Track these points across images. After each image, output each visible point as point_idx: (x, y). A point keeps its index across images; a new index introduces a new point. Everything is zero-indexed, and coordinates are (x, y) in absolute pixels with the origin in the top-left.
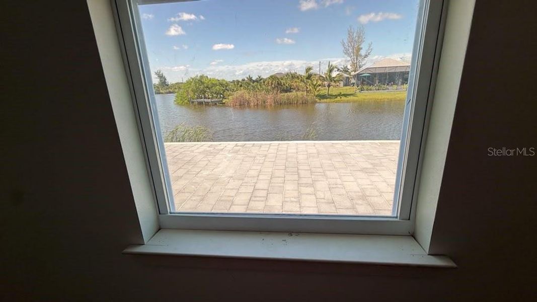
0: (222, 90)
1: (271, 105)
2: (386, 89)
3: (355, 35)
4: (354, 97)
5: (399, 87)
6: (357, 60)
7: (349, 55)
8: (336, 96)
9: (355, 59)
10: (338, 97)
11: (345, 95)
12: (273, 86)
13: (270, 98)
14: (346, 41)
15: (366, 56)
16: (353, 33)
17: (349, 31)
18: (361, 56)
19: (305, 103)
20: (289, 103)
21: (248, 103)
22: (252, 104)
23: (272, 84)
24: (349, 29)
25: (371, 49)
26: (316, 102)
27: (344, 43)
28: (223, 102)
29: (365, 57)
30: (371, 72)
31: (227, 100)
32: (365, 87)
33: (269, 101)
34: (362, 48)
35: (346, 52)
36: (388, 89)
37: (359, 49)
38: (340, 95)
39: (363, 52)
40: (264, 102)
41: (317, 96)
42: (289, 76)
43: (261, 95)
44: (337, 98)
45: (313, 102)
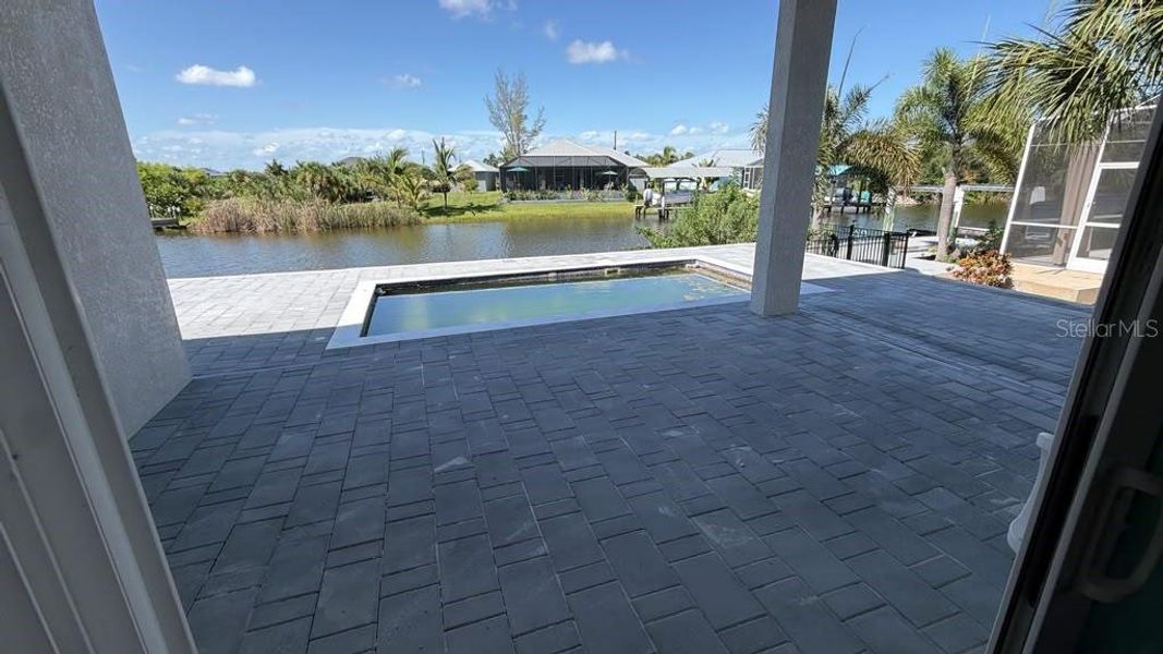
0: (180, 194)
1: (309, 230)
2: (555, 198)
3: (509, 88)
4: (495, 213)
5: (577, 194)
6: (519, 140)
7: (501, 127)
8: (462, 210)
9: (515, 137)
10: (467, 212)
11: (480, 209)
12: (317, 187)
13: (305, 214)
14: (493, 98)
15: (535, 133)
16: (507, 84)
17: (497, 79)
18: (525, 131)
19: (392, 225)
20: (354, 226)
21: (251, 226)
22: (261, 229)
23: (313, 183)
24: (498, 76)
25: (544, 121)
26: (418, 223)
27: (490, 102)
28: (181, 223)
29: (533, 135)
30: (527, 165)
31: (193, 220)
32: (518, 194)
33: (303, 220)
34: (525, 117)
35: (497, 122)
36: (559, 197)
37: (521, 118)
38: (471, 208)
39: (528, 125)
40: (293, 224)
41: (420, 210)
42: (362, 164)
43: (284, 208)
44: (463, 213)
45: (409, 224)
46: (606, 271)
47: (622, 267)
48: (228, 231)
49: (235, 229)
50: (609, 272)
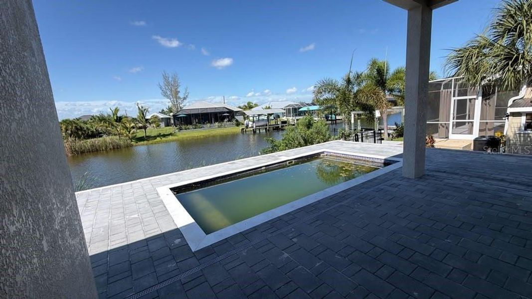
2: (201, 127)
3: (170, 79)
4: (173, 137)
5: (212, 125)
6: (177, 102)
7: (168, 97)
8: (155, 137)
9: (175, 101)
10: (158, 138)
11: (164, 136)
12: (69, 132)
14: (162, 84)
15: (185, 99)
16: (169, 78)
17: (164, 76)
18: (180, 98)
19: (117, 148)
23: (67, 130)
24: (164, 74)
25: (188, 93)
26: (132, 146)
30: (187, 113)
32: (183, 127)
34: (179, 92)
35: (165, 95)
36: (204, 127)
37: (177, 92)
38: (159, 136)
39: (181, 95)
41: (131, 139)
42: (95, 119)
44: (156, 139)
45: (127, 147)
47: (295, 159)
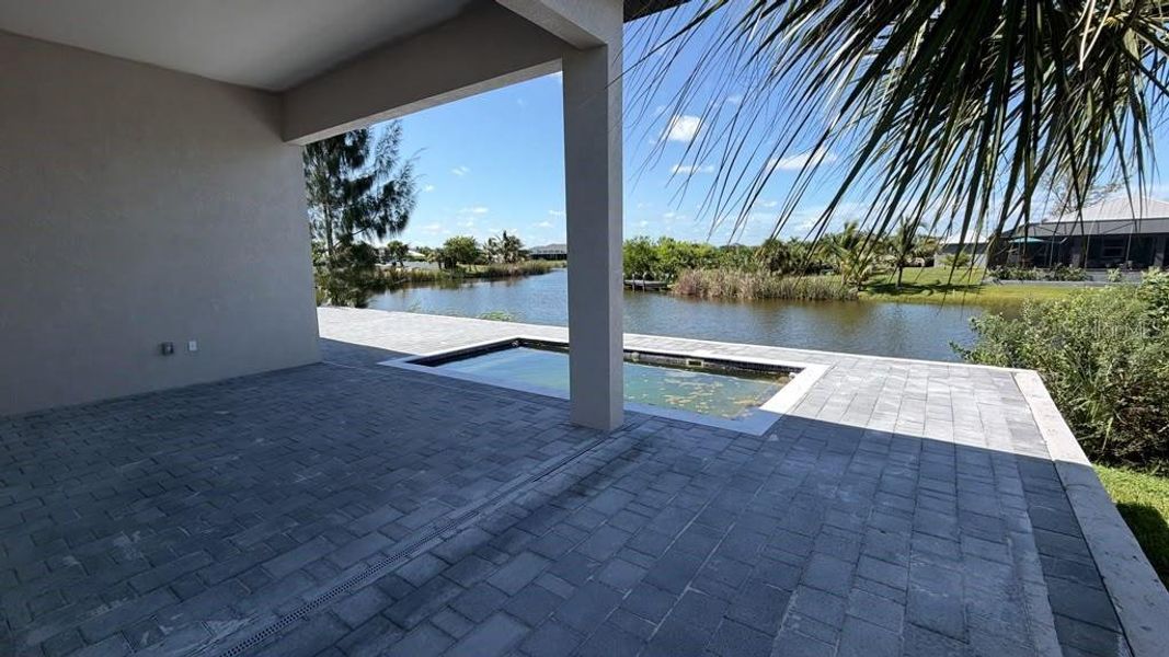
1: (745, 298)
8: (921, 289)
10: (924, 292)
12: (769, 260)
13: (746, 283)
19: (822, 299)
20: (787, 297)
21: (705, 291)
22: (710, 294)
28: (669, 286)
31: (676, 284)
40: (735, 291)
44: (920, 292)
45: (842, 299)
46: (688, 360)
47: (706, 360)
48: (690, 294)
49: (695, 294)
50: (691, 363)
